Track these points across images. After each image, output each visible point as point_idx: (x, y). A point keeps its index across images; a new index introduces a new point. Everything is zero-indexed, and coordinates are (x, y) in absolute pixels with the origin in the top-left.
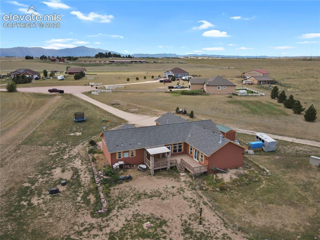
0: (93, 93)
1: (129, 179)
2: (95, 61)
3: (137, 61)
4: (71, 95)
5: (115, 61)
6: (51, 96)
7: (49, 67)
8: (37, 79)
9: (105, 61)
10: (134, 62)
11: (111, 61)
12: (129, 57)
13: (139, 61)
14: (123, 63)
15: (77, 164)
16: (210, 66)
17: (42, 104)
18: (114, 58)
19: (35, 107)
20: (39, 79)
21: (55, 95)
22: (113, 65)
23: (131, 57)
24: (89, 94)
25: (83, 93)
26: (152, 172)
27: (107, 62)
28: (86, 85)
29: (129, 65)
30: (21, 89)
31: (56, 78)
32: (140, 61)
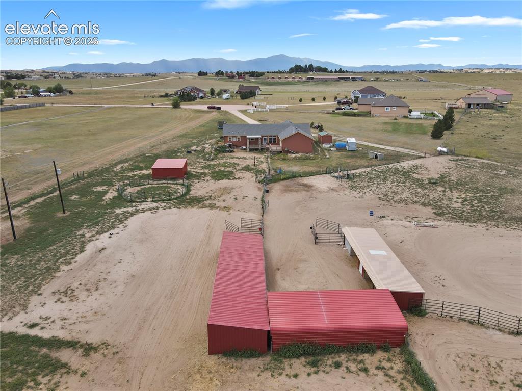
0: (249, 111)
1: (232, 151)
2: (286, 78)
3: (349, 78)
4: (227, 112)
5: (314, 77)
6: (208, 112)
7: (218, 85)
8: (202, 98)
9: (300, 78)
10: (345, 78)
11: (309, 78)
12: (341, 71)
13: (352, 78)
14: (325, 80)
15: (207, 146)
16: (460, 84)
17: (199, 117)
18: (316, 73)
19: (192, 119)
20: (204, 97)
21: (213, 111)
22: (310, 84)
23: (343, 72)
24: (244, 112)
25: (238, 111)
26: (248, 150)
27: (304, 79)
28: (248, 104)
29: (334, 83)
30: (184, 106)
31: (221, 97)
32: (354, 78)
